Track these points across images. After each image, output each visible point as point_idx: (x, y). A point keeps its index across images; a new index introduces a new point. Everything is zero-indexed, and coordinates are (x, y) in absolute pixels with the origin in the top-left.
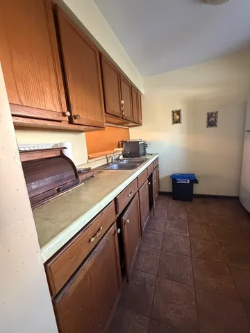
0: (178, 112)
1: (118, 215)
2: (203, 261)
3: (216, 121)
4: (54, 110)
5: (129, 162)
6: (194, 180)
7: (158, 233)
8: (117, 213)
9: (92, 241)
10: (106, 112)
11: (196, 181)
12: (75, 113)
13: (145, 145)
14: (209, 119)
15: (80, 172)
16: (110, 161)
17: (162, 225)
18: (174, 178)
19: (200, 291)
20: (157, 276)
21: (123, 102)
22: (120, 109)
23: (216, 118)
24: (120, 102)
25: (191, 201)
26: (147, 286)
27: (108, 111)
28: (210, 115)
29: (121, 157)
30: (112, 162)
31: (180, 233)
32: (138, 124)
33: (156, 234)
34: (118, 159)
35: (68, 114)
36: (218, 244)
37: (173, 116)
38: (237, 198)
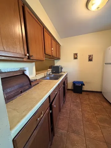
0: (76, 54)
1: (50, 104)
2: (88, 123)
3: (92, 59)
4: (21, 53)
5: (54, 76)
6: (83, 84)
7: (68, 109)
8: (50, 102)
9: (38, 120)
10: (45, 54)
11: (84, 85)
12: (31, 54)
13: (62, 68)
14: (89, 58)
15: (32, 82)
16: (46, 75)
17: (69, 105)
18: (74, 83)
19: (88, 138)
20: (68, 131)
21: (52, 49)
22: (51, 52)
23: (92, 57)
24: (51, 49)
25: (81, 93)
26: (63, 136)
27: (46, 53)
28: (90, 56)
29: (51, 73)
30: (47, 76)
31: (77, 109)
32: (59, 59)
33: (66, 110)
34: (50, 74)
35: (28, 55)
36: (94, 114)
37: (74, 56)
38: (101, 92)
